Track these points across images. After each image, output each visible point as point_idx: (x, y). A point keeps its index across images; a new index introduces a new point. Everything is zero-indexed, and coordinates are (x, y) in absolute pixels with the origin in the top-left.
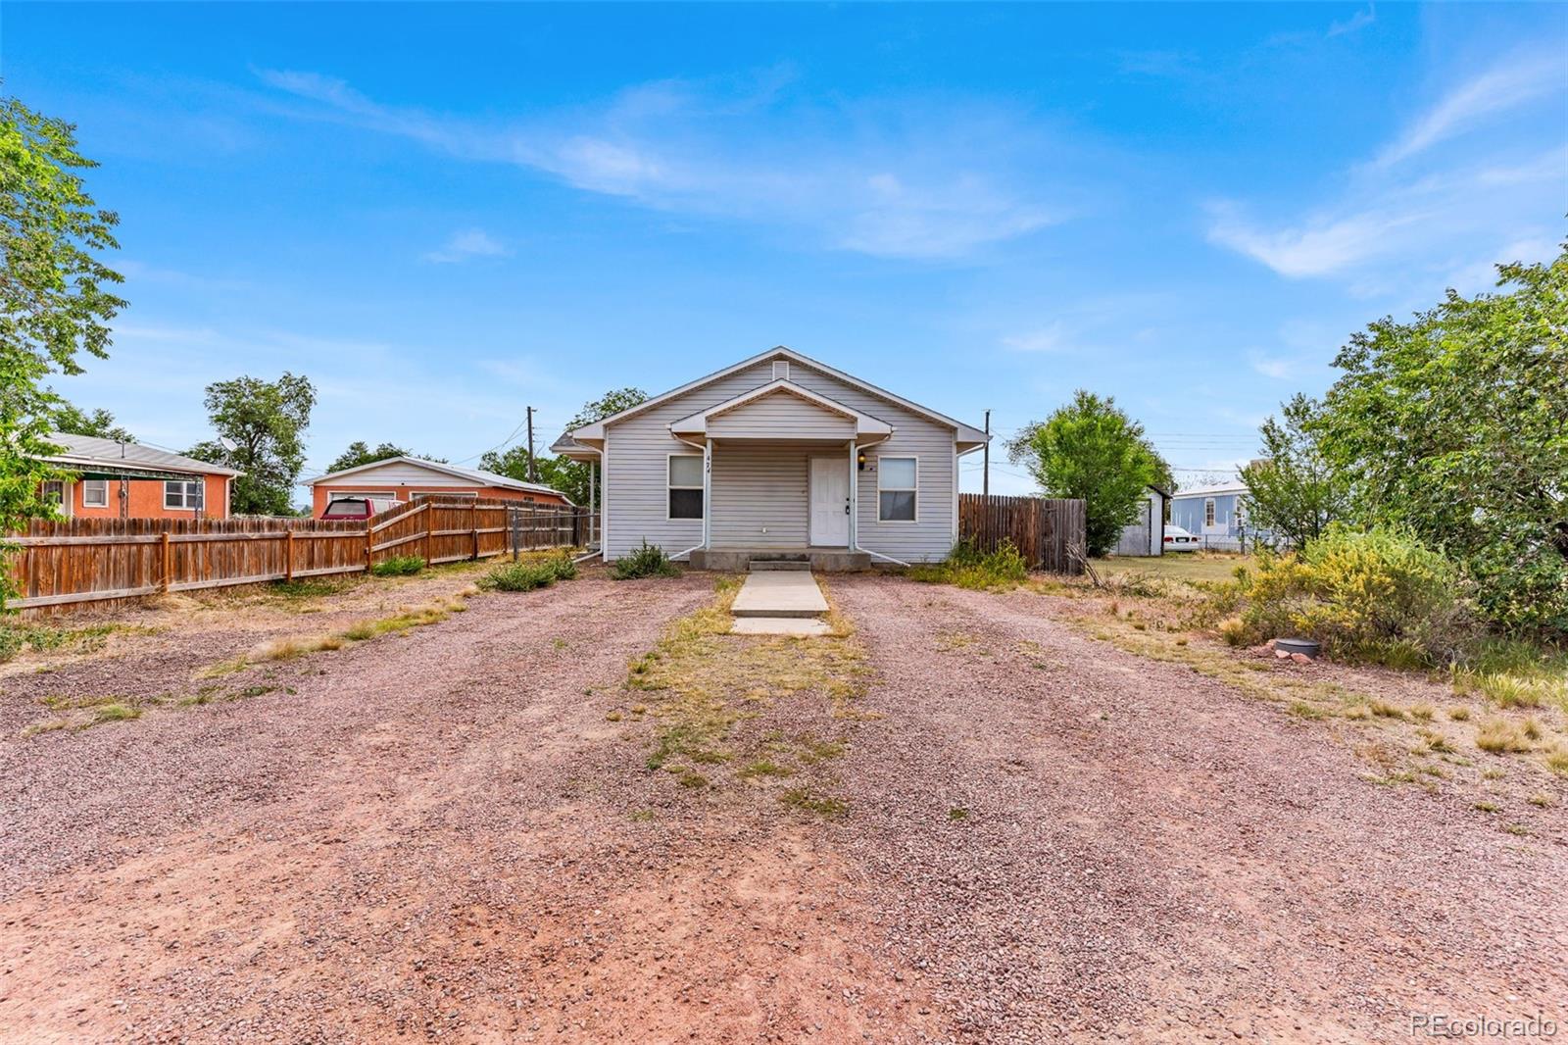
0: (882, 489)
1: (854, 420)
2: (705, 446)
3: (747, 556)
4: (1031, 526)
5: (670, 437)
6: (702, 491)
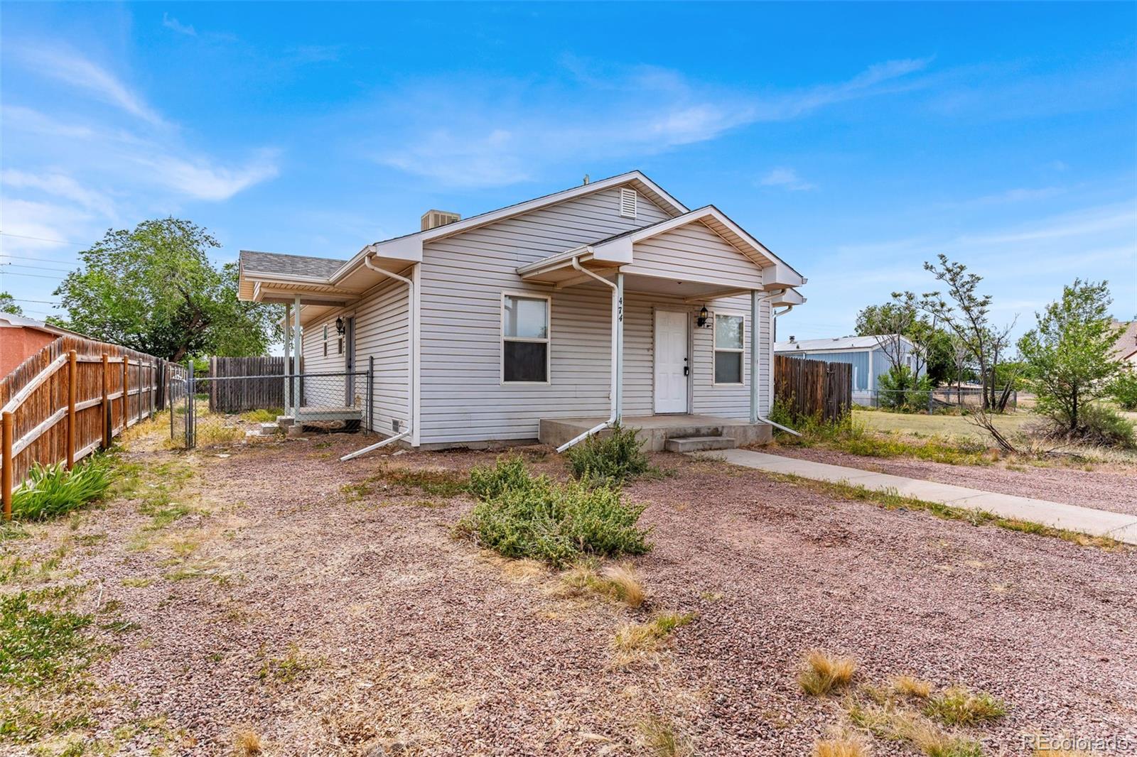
0: (715, 349)
1: (763, 268)
3: (663, 433)
4: (819, 387)
6: (545, 345)
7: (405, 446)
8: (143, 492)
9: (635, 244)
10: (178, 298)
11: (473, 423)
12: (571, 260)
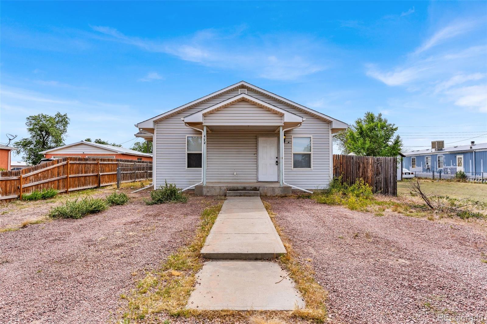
0: (293, 153)
1: (282, 115)
2: (203, 130)
3: (225, 188)
4: (369, 170)
5: (184, 125)
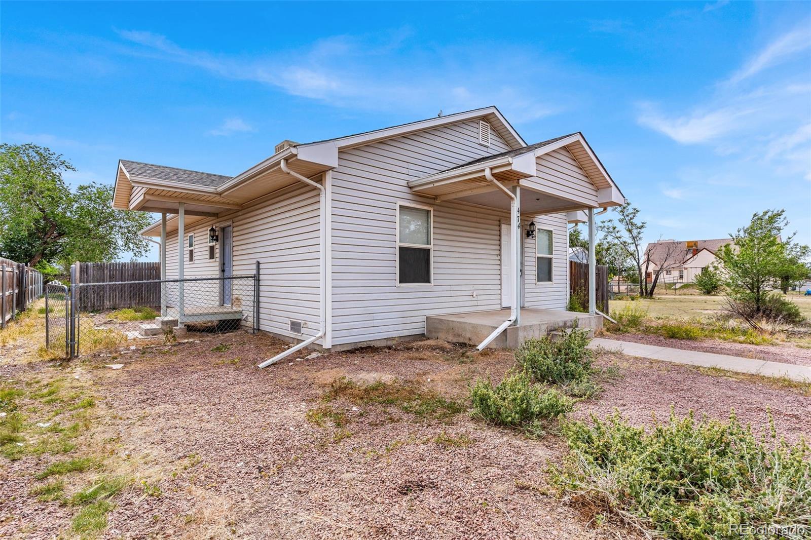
0: (538, 255)
1: (597, 188)
6: (428, 251)
7: (317, 348)
8: (33, 440)
9: (538, 158)
10: (36, 213)
11: (376, 323)
12: (483, 170)
